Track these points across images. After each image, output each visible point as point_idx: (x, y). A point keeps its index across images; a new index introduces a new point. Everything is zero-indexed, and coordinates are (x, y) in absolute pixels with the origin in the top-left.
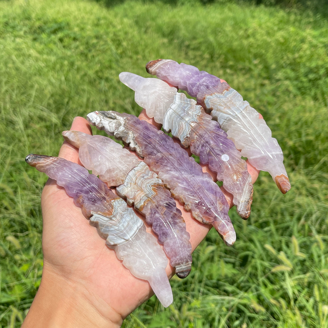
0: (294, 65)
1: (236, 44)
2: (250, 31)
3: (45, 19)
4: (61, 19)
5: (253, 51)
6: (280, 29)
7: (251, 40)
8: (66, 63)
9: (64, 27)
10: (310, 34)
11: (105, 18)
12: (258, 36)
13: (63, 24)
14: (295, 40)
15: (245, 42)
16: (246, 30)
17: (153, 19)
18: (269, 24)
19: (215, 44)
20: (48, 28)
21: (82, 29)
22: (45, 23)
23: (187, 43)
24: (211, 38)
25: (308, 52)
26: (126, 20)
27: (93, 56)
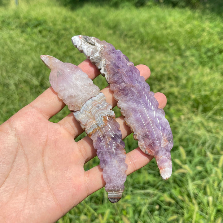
0: (198, 47)
1: (158, 33)
2: (168, 25)
3: (30, 18)
4: (40, 18)
5: (170, 37)
6: (188, 23)
7: (169, 31)
8: (44, 46)
9: (42, 24)
10: (208, 26)
11: (70, 17)
12: (174, 28)
13: (42, 22)
14: (198, 30)
15: (165, 32)
16: (165, 24)
17: (103, 18)
18: (181, 20)
19: (144, 34)
20: (32, 24)
21: (55, 25)
22: (30, 20)
23: (125, 33)
24: (142, 30)
25: (207, 38)
26: (84, 19)
27: (62, 42)
